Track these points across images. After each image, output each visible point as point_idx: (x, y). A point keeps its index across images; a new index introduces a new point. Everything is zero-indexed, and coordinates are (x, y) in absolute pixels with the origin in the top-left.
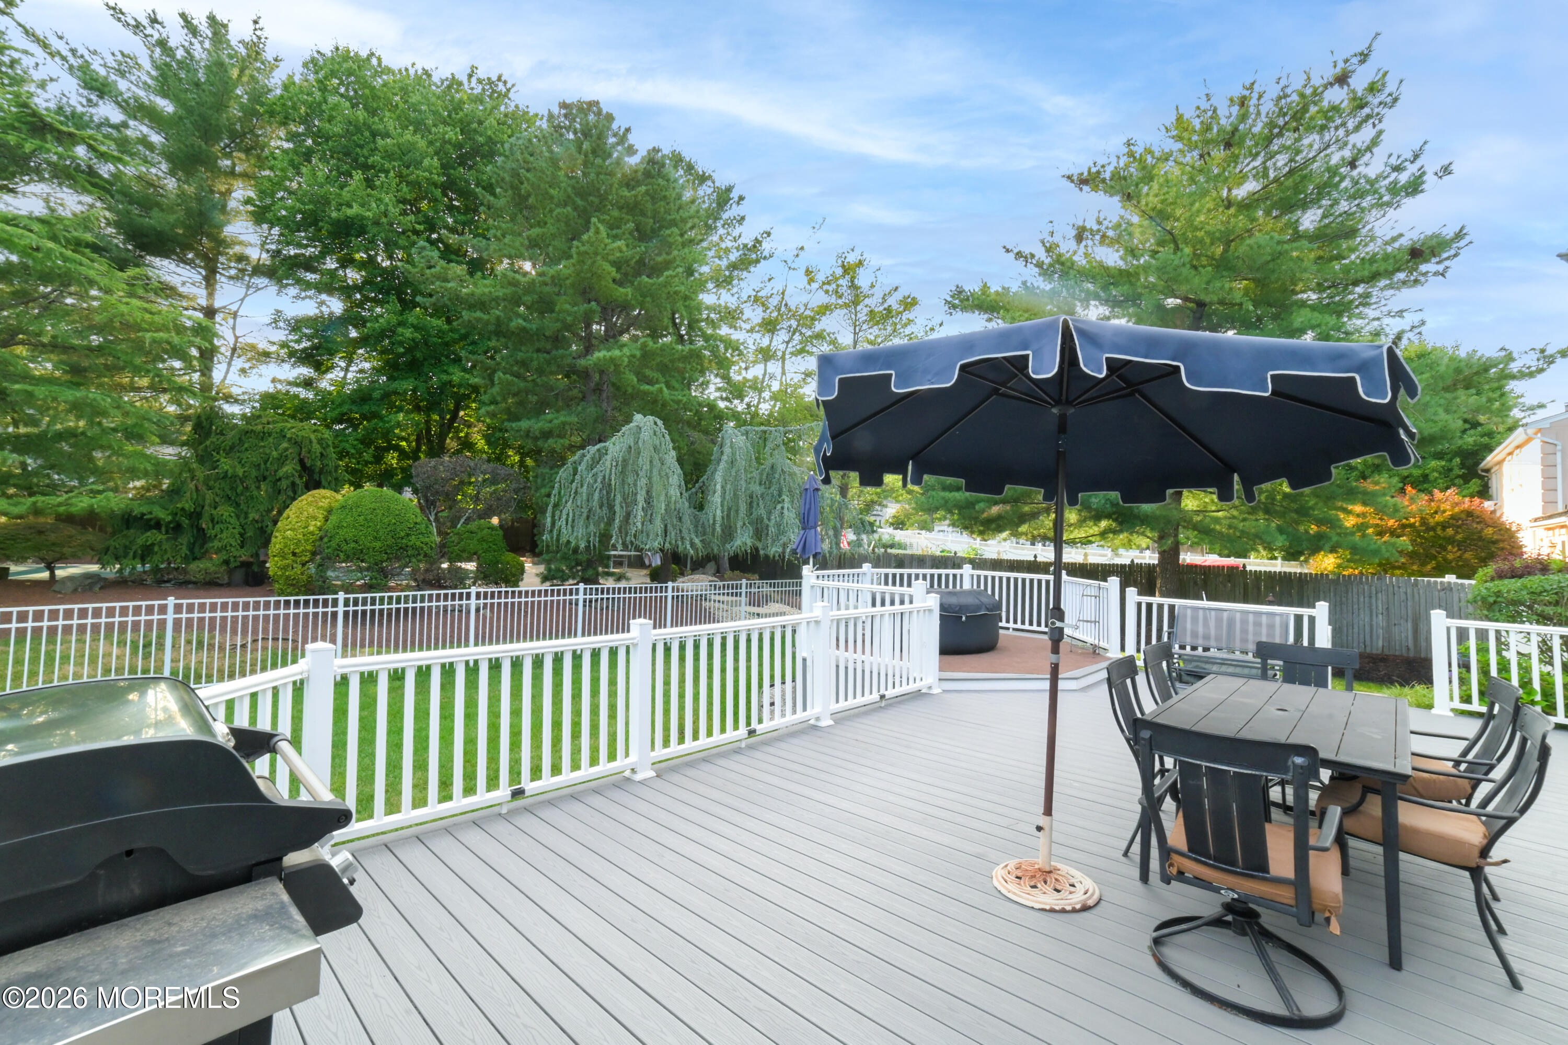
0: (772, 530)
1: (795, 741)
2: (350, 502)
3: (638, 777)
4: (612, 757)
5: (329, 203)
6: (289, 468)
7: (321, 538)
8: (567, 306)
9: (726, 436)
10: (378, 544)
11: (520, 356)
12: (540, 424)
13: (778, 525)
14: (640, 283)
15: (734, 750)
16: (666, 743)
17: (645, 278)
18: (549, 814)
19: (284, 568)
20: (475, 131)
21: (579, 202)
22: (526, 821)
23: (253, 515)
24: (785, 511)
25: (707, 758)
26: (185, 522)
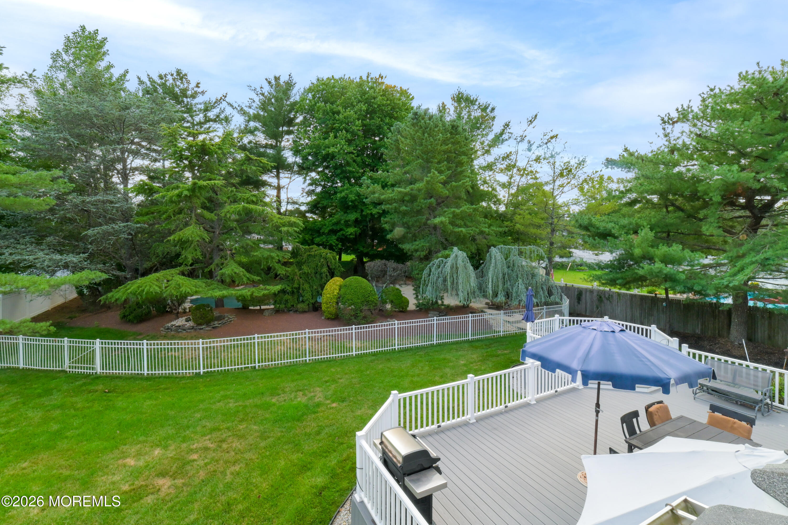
0: (514, 295)
1: (521, 410)
2: (348, 283)
3: (471, 422)
4: (463, 415)
5: (321, 148)
6: (325, 270)
7: (339, 298)
8: (422, 201)
9: (492, 254)
10: (359, 301)
11: (405, 220)
12: (414, 247)
13: (517, 292)
14: (451, 186)
15: (500, 413)
16: (479, 411)
17: (454, 183)
18: (448, 433)
19: (328, 308)
20: (373, 103)
21: (425, 157)
22: (442, 435)
23: (315, 287)
24: (520, 286)
25: (491, 416)
26: (295, 290)
